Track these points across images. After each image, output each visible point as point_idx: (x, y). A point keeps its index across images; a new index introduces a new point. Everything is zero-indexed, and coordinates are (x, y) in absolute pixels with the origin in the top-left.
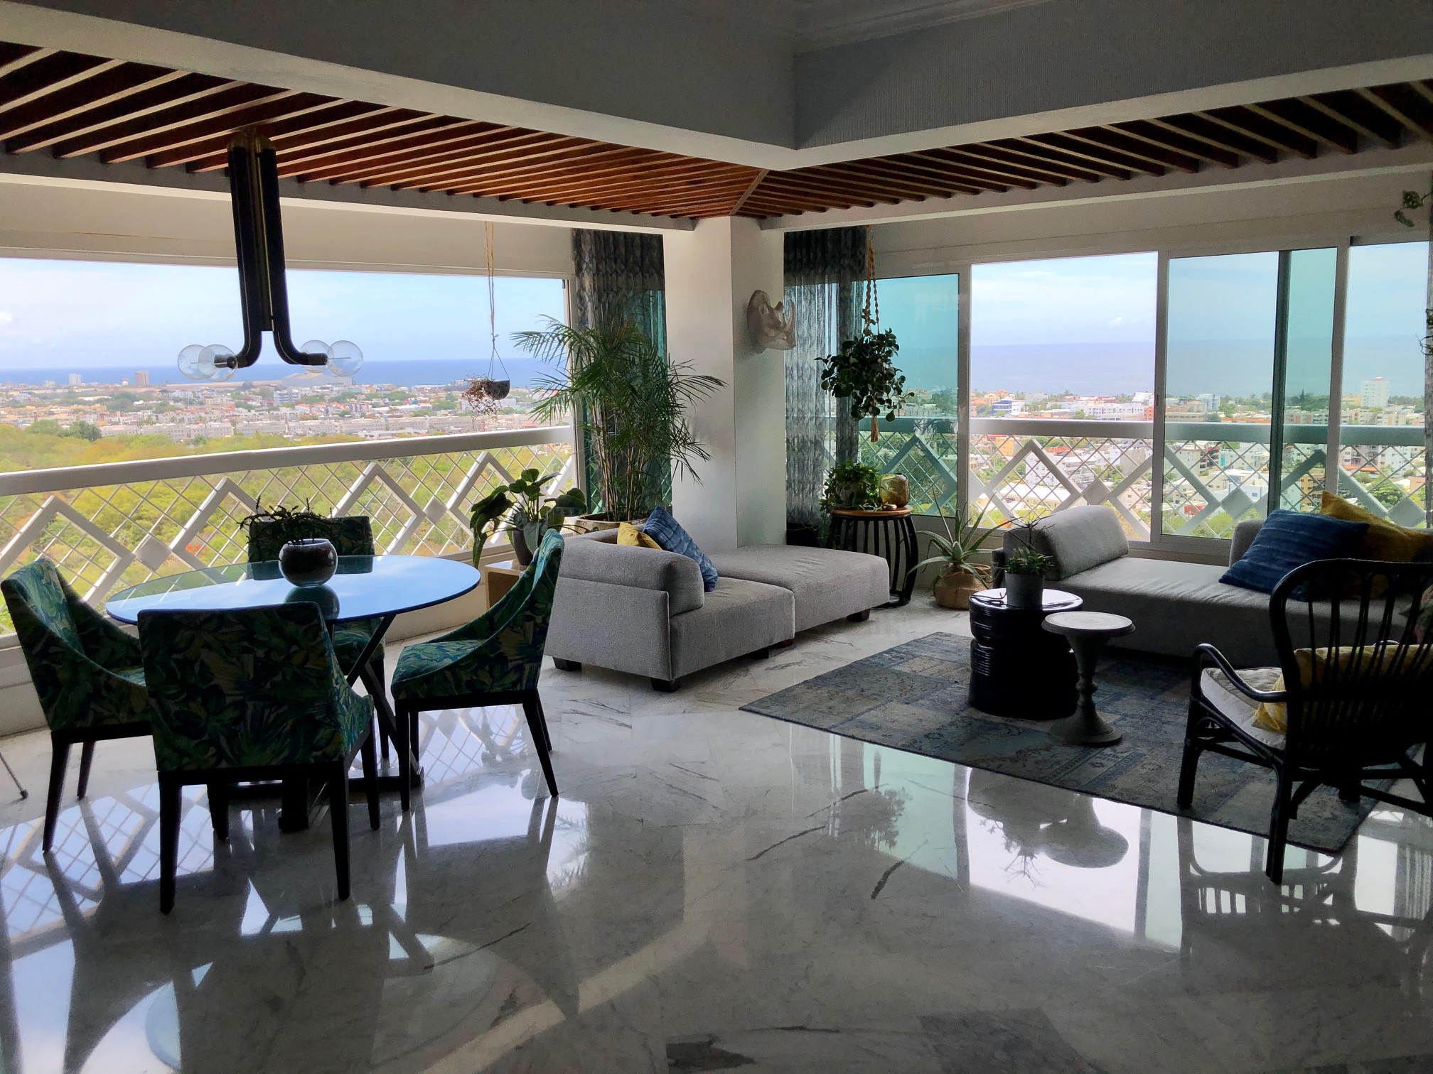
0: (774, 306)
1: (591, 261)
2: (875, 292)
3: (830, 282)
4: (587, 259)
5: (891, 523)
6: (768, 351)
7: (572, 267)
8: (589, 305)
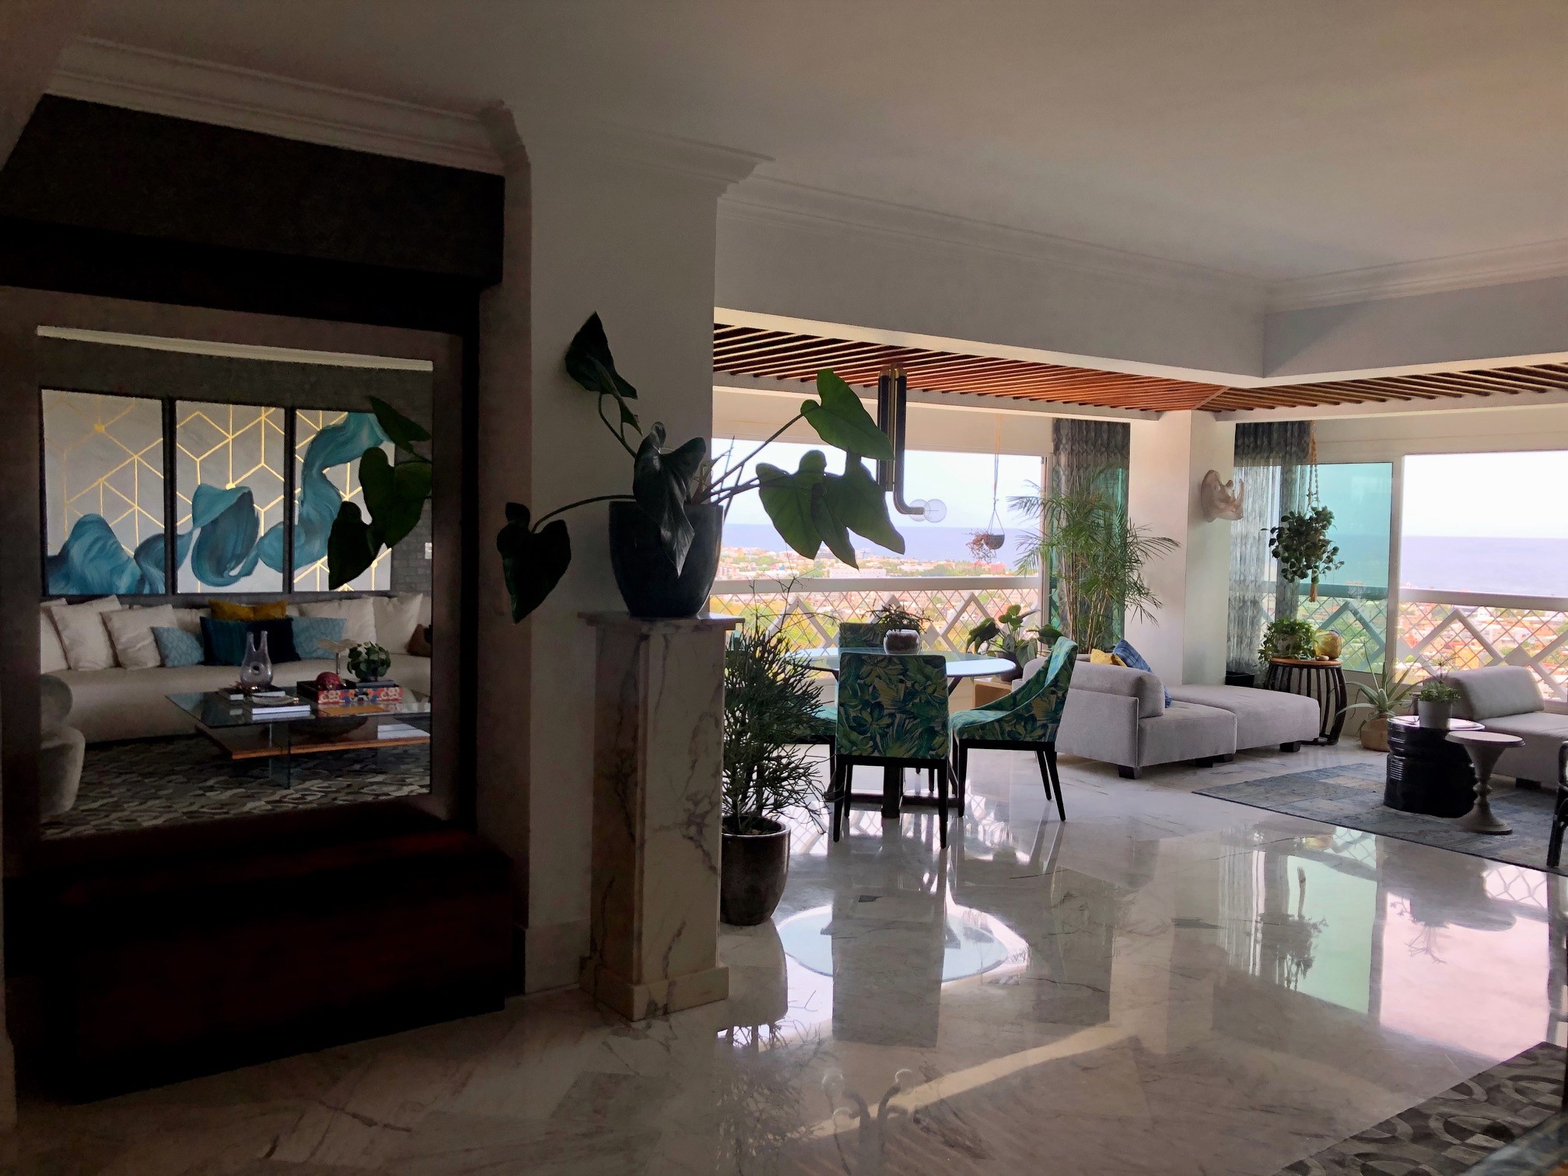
0: (1224, 483)
1: (1067, 443)
2: (1316, 476)
3: (1274, 465)
4: (1064, 441)
5: (1322, 672)
6: (1218, 522)
7: (1051, 447)
8: (1063, 479)
